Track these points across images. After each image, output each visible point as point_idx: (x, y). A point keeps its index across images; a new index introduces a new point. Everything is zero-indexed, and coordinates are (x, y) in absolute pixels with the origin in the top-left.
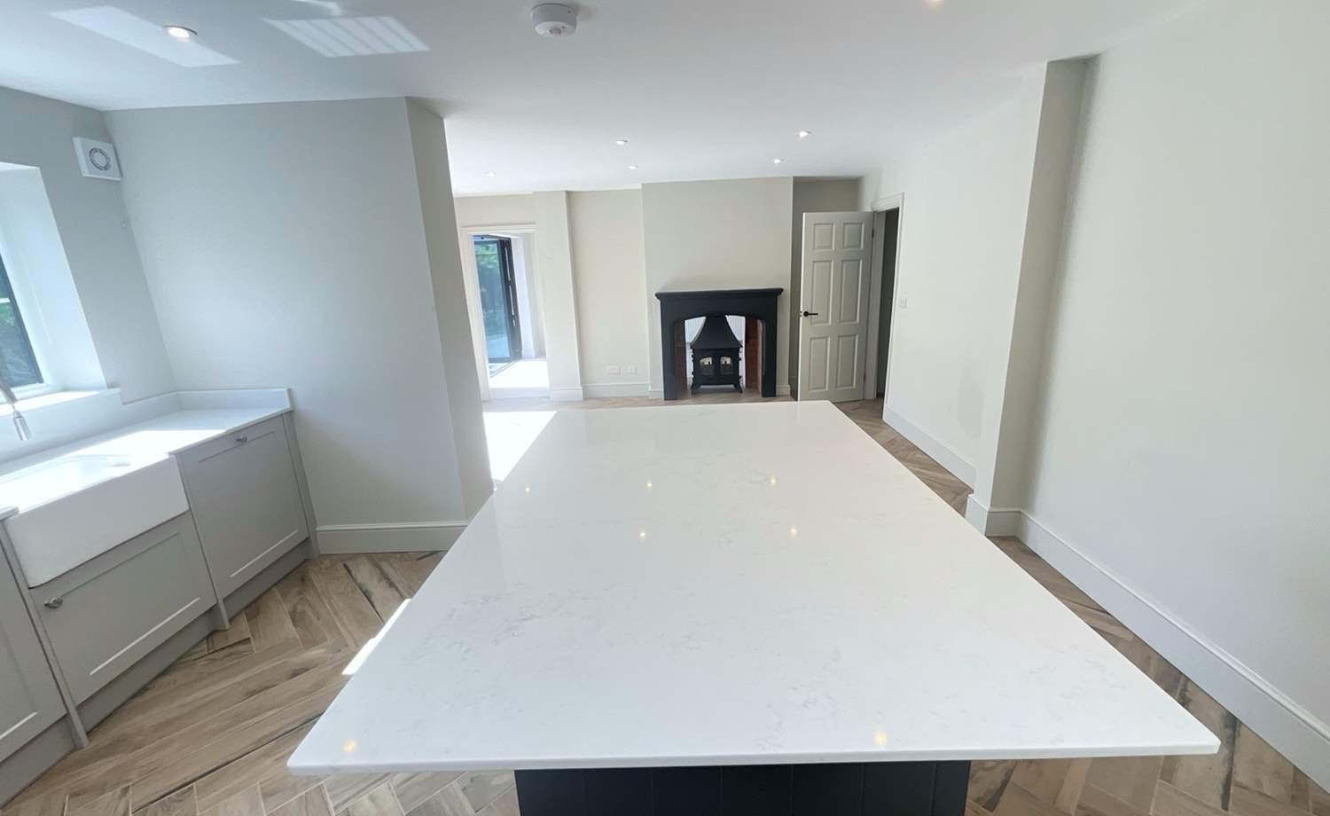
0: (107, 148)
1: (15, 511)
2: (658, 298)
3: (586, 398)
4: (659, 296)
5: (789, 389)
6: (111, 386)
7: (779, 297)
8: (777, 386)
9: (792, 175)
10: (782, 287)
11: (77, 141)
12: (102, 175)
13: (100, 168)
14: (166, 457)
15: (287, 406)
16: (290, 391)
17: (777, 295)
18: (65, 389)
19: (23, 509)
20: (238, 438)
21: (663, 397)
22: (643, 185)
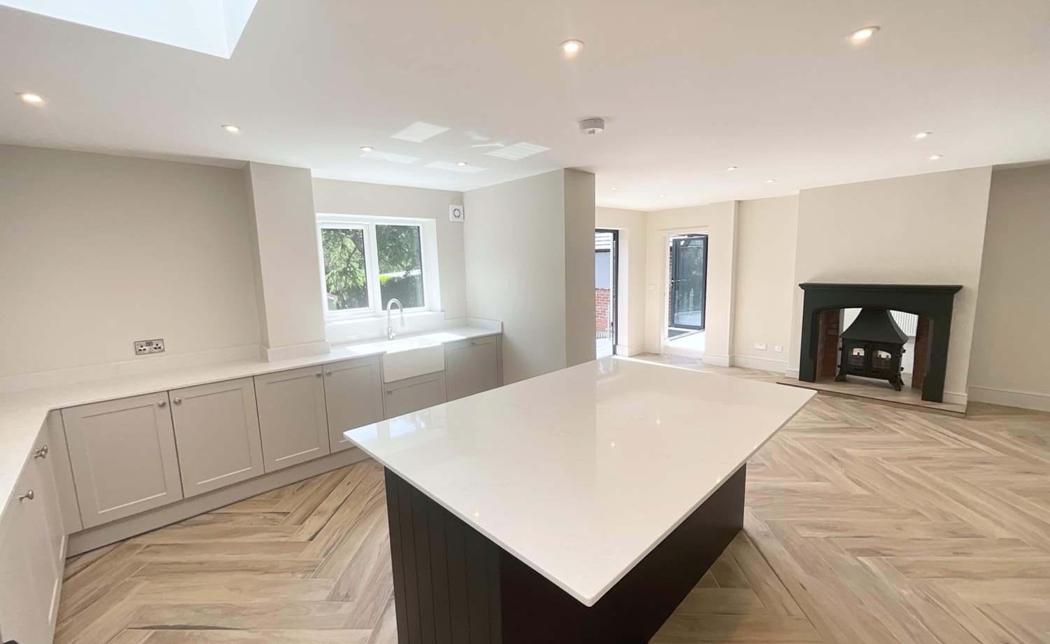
0: (460, 208)
1: (386, 352)
2: (802, 288)
3: (732, 366)
4: (802, 286)
5: (966, 399)
6: (442, 311)
7: (955, 295)
8: (945, 391)
9: (992, 164)
10: (962, 284)
11: (450, 207)
12: (457, 220)
13: (456, 216)
14: (440, 344)
15: (499, 331)
16: (502, 323)
17: (953, 294)
18: (430, 311)
19: (388, 352)
20: (472, 342)
21: (798, 377)
22: (800, 191)
